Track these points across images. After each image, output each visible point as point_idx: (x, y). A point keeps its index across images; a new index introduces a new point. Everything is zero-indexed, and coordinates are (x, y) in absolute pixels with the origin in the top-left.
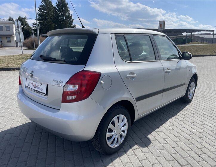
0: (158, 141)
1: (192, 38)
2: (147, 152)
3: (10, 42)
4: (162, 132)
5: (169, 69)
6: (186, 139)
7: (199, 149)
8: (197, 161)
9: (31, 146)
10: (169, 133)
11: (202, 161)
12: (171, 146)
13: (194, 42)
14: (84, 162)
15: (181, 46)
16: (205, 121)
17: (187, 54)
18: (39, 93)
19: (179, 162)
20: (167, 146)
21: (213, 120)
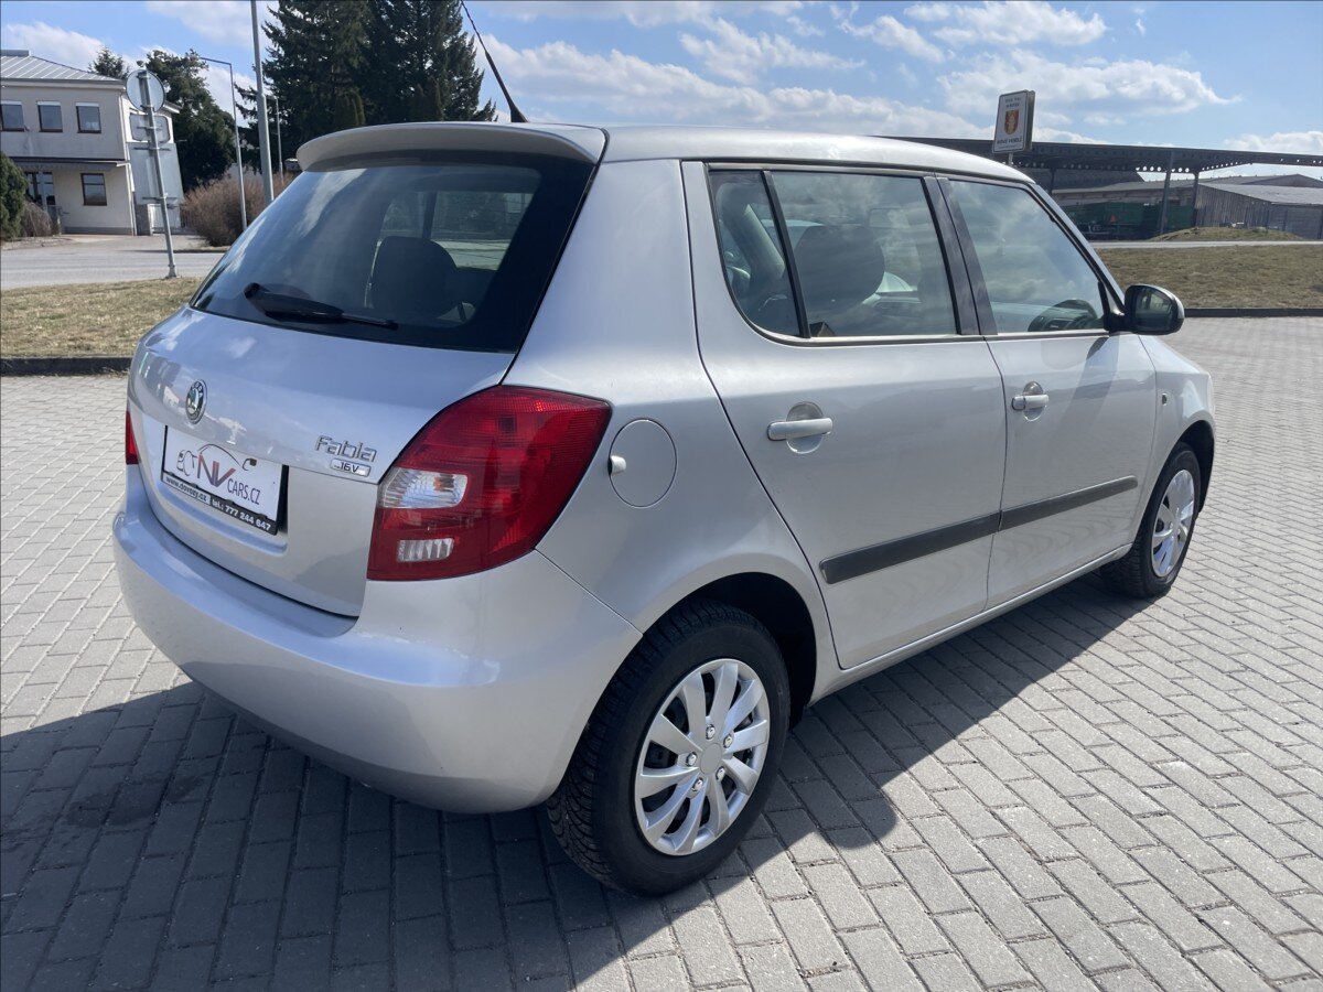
0: (953, 819)
1: (1199, 204)
2: (885, 884)
3: (105, 204)
4: (983, 765)
5: (1038, 391)
6: (1125, 811)
7: (1202, 874)
8: (1185, 948)
9: (200, 824)
10: (1024, 772)
11: (1213, 948)
12: (1031, 851)
13: (1208, 230)
14: (505, 927)
15: (1131, 251)
16: (1247, 707)
17: (1156, 301)
18: (238, 517)
19: (1073, 948)
20: (1006, 853)
21: (1295, 707)
